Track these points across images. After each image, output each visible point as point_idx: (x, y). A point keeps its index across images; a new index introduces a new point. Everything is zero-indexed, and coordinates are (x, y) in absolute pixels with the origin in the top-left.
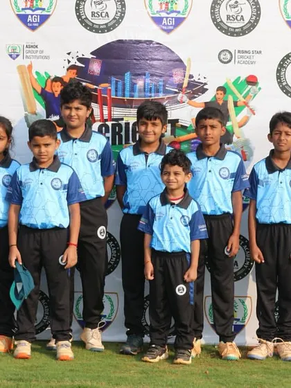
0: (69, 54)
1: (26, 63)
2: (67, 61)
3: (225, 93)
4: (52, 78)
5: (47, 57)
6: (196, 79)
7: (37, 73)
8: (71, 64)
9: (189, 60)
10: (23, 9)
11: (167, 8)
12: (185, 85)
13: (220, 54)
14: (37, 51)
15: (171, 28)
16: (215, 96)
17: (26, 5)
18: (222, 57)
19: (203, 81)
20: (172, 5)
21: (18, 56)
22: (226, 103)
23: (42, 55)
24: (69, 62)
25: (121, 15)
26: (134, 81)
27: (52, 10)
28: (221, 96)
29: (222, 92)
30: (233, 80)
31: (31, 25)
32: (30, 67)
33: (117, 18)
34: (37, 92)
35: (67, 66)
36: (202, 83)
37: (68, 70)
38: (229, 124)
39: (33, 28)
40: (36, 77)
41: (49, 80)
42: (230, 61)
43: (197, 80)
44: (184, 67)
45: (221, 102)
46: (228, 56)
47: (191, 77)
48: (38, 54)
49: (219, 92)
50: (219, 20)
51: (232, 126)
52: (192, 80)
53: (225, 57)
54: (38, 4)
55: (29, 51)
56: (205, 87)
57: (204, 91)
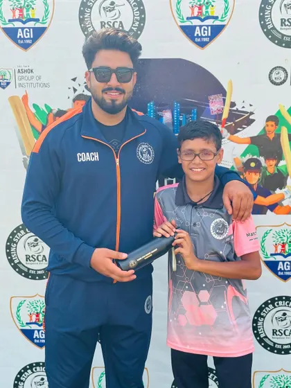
0: (74, 80)
1: (20, 93)
2: (72, 89)
3: (277, 124)
4: (55, 112)
5: (45, 85)
6: (239, 107)
7: (35, 106)
8: (77, 93)
9: (231, 83)
10: (10, 21)
11: (200, 13)
12: (225, 116)
13: (271, 73)
14: (32, 78)
15: (206, 40)
16: (264, 128)
17: (14, 15)
18: (274, 76)
19: (248, 109)
20: (207, 8)
21: (8, 84)
22: (278, 136)
23: (39, 81)
24: (75, 90)
25: (139, 25)
26: (160, 113)
27: (48, 20)
28: (273, 128)
29: (273, 123)
30: (287, 108)
31: (22, 42)
32: (25, 98)
33: (134, 29)
34: (37, 131)
35: (73, 96)
36: (247, 113)
37: (74, 100)
38: (282, 163)
39: (26, 47)
40: (34, 111)
41: (51, 115)
42: (284, 81)
43: (240, 109)
44: (224, 93)
45: (271, 136)
46: (282, 75)
47: (233, 104)
48: (34, 81)
49: (270, 123)
50: (270, 27)
51: (286, 167)
52: (235, 108)
53: (277, 77)
54: (30, 12)
55: (22, 78)
56: (251, 117)
57: (249, 122)
